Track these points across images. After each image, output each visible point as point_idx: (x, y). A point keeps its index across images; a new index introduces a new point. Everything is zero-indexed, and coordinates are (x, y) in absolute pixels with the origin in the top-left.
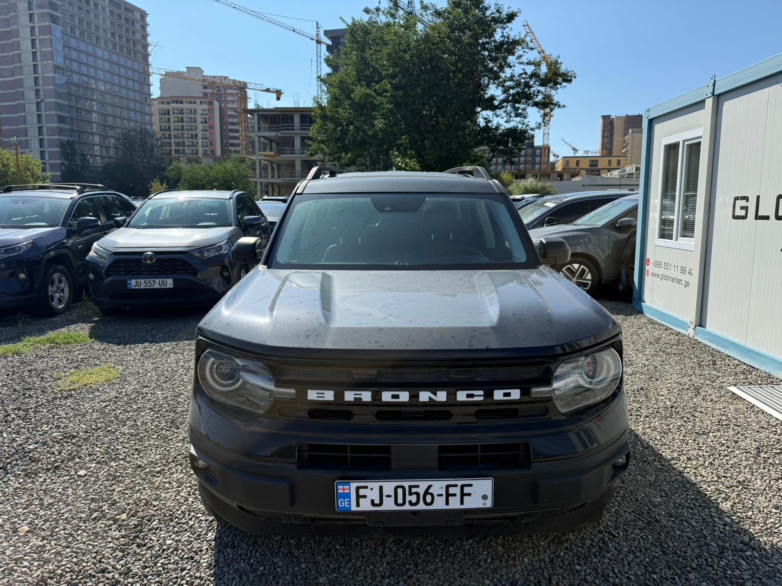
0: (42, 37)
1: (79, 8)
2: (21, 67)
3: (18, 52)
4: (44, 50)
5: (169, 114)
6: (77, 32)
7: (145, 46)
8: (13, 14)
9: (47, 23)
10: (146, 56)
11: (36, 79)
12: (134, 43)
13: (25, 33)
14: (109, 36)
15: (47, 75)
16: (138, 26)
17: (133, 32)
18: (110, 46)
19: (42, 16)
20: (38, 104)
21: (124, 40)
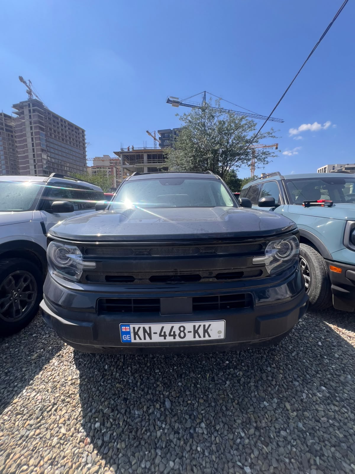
0: (36, 136)
1: (54, 125)
2: (27, 150)
3: (26, 143)
4: (37, 142)
5: (96, 173)
6: (53, 135)
7: (84, 144)
8: (24, 127)
9: (38, 130)
10: (84, 148)
11: (34, 155)
12: (79, 142)
13: (29, 135)
14: (68, 138)
15: (38, 153)
16: (81, 135)
17: (79, 138)
18: (68, 143)
19: (36, 127)
20: (35, 166)
21: (75, 140)
